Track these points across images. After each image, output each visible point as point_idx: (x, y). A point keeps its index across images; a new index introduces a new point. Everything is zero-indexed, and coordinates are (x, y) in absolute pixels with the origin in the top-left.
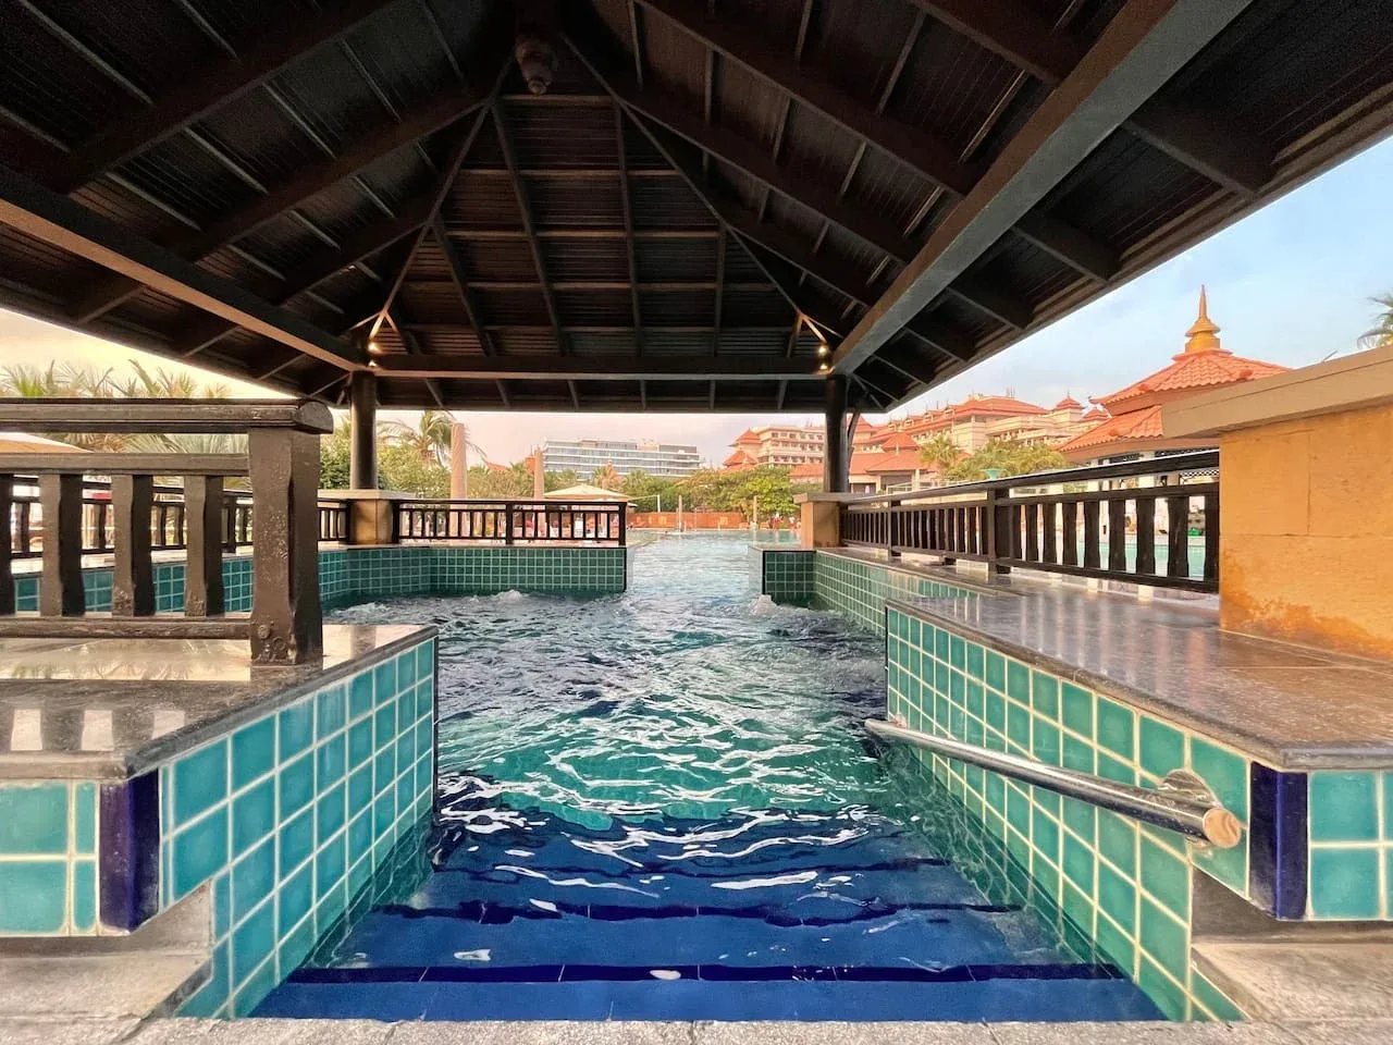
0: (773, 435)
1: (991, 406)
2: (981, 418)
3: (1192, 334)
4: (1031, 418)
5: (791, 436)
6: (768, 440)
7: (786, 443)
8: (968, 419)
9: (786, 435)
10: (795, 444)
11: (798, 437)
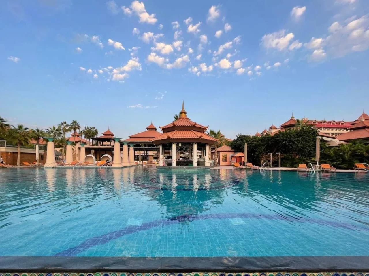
3: (180, 113)
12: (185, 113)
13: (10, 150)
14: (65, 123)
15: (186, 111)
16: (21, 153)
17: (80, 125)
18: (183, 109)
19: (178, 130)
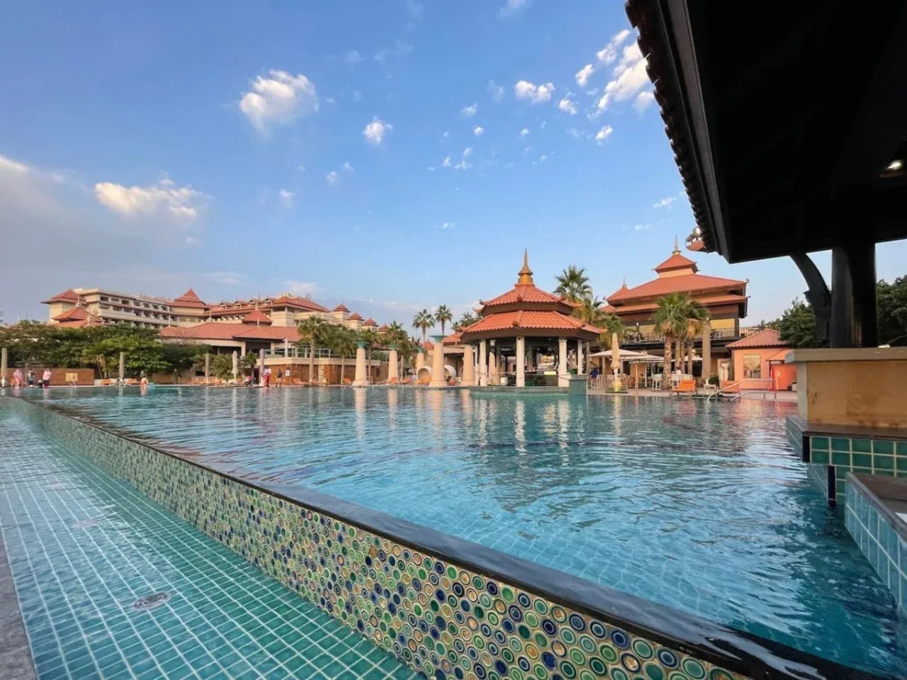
0: (102, 299)
1: (296, 302)
2: (291, 309)
3: (521, 274)
4: (322, 314)
5: (124, 302)
6: (96, 302)
7: (117, 308)
8: (281, 309)
9: (117, 300)
10: (128, 310)
11: (132, 304)
12: (530, 274)
13: (334, 362)
14: (425, 312)
15: (532, 269)
16: (346, 366)
17: (451, 312)
18: (526, 264)
19: (525, 311)
